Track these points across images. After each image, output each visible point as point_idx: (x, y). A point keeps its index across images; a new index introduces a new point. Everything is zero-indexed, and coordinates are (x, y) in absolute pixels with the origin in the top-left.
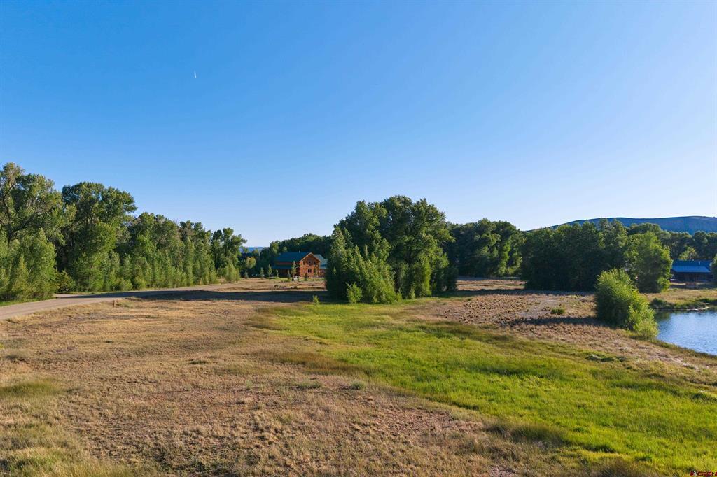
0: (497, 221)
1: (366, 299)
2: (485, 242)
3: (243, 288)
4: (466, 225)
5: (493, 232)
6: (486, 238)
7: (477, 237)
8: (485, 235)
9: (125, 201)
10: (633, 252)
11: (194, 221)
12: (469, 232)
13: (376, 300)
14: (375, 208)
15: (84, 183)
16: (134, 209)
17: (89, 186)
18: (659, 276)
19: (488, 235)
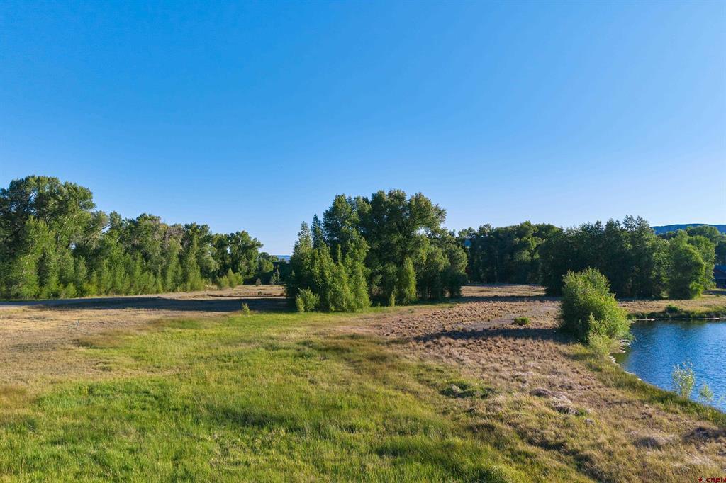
0: (541, 223)
1: (323, 307)
2: (525, 245)
3: (212, 296)
4: (506, 228)
5: (534, 235)
6: (526, 241)
7: (517, 240)
8: (525, 238)
9: (83, 197)
10: (663, 254)
11: (200, 223)
12: (509, 236)
13: (333, 308)
14: (356, 203)
15: (33, 177)
16: (91, 206)
17: (39, 180)
18: (691, 280)
19: (529, 238)
